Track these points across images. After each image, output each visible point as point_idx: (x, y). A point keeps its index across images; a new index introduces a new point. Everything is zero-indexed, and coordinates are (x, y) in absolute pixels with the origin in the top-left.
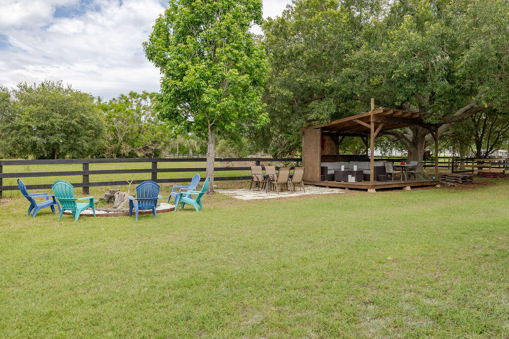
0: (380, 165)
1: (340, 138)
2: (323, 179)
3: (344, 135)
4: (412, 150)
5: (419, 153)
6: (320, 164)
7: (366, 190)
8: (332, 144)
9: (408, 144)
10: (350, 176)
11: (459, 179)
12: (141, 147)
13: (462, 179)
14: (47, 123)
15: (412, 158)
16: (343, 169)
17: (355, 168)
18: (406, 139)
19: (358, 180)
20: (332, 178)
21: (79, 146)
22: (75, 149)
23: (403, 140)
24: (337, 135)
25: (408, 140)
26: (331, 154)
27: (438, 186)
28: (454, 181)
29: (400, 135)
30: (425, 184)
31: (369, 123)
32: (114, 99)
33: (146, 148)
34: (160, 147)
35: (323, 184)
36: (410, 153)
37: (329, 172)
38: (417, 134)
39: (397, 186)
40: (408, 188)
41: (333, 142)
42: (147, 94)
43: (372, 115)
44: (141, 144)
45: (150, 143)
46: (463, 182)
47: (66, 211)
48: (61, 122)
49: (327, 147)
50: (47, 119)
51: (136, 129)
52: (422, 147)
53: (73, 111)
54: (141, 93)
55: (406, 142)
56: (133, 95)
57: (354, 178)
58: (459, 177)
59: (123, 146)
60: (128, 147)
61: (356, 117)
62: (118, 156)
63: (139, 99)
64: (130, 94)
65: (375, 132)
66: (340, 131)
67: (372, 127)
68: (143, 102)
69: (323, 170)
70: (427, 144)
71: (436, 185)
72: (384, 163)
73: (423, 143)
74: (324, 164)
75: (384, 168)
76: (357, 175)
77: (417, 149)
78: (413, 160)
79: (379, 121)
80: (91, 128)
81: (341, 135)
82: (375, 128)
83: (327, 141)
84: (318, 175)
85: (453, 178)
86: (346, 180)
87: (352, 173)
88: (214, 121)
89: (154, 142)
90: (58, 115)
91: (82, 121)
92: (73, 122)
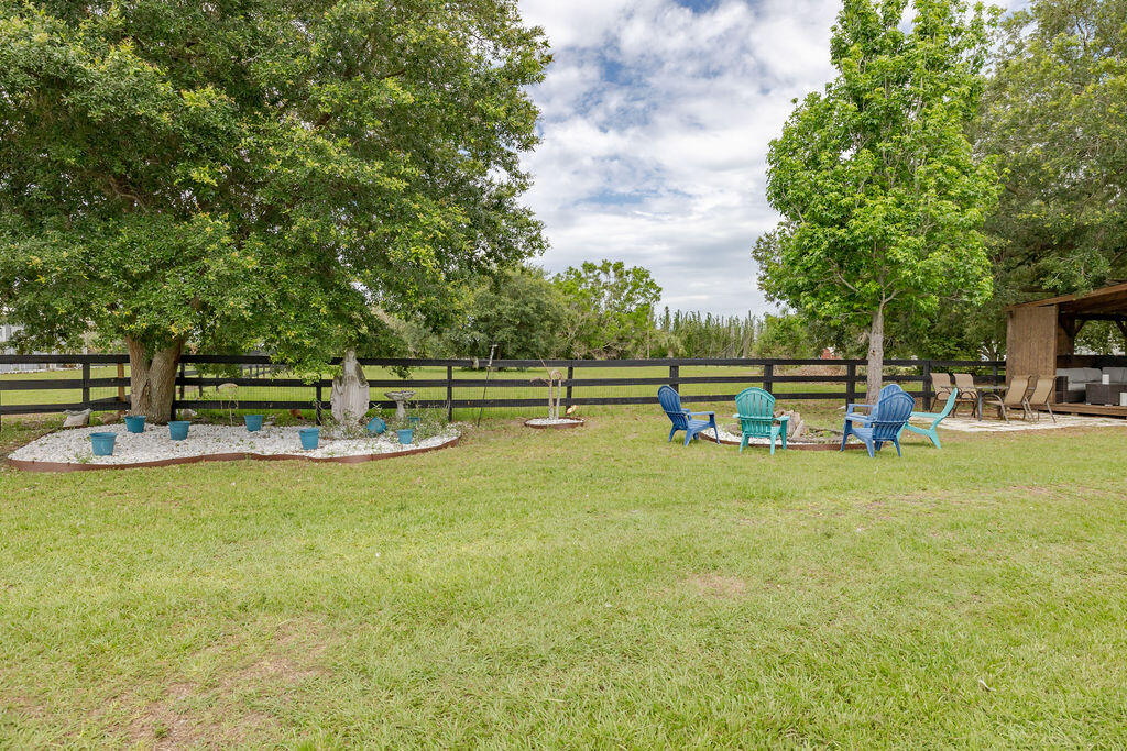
2: (1059, 399)
6: (1054, 372)
8: (1060, 335)
12: (601, 348)
14: (492, 313)
16: (1106, 382)
20: (1080, 397)
21: (533, 344)
22: (529, 350)
32: (559, 275)
34: (629, 348)
37: (1072, 387)
41: (1063, 332)
42: (609, 264)
45: (615, 341)
47: (751, 441)
48: (511, 310)
50: (492, 306)
51: (594, 320)
53: (527, 293)
54: (599, 264)
56: (589, 267)
59: (576, 346)
60: (583, 347)
63: (597, 272)
64: (584, 266)
68: (603, 278)
69: (1060, 383)
74: (1062, 373)
80: (548, 318)
84: (1051, 392)
86: (1117, 402)
88: (894, 294)
89: (621, 340)
90: (508, 300)
91: (539, 308)
92: (528, 309)
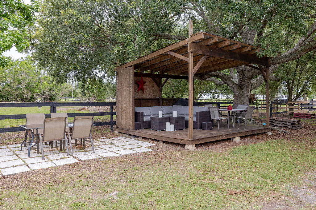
0: (205, 110)
1: (163, 80)
2: (137, 127)
3: (168, 77)
4: (238, 93)
5: (245, 96)
6: (134, 109)
7: (183, 146)
8: (153, 87)
9: (234, 87)
10: (168, 124)
11: (288, 124)
12: (39, 93)
13: (292, 124)
15: (238, 101)
16: (160, 116)
17: (175, 114)
18: (232, 82)
19: (178, 128)
20: (148, 125)
23: (229, 82)
24: (160, 76)
25: (234, 83)
26: (152, 98)
27: (270, 134)
28: (282, 126)
29: (226, 78)
30: (256, 133)
31: (186, 55)
33: (44, 94)
34: (54, 93)
35: (136, 134)
36: (236, 96)
37: (146, 119)
38: (243, 78)
39: (224, 137)
40: (237, 139)
41: (155, 85)
43: (189, 43)
44: (40, 91)
45: (46, 90)
46: (292, 127)
49: (148, 89)
51: (35, 80)
52: (249, 90)
55: (231, 85)
57: (173, 126)
58: (287, 122)
59: (26, 92)
60: (29, 93)
61: (170, 48)
62: (22, 99)
65: (194, 67)
66: (163, 72)
67: (190, 59)
69: (137, 116)
70: (253, 87)
71: (267, 132)
72: (209, 107)
73: (249, 86)
74: (139, 109)
75: (208, 113)
76: (176, 122)
77: (243, 92)
78: (240, 104)
79: (200, 52)
81: (164, 76)
82: (195, 63)
83: (147, 83)
84: (131, 122)
85: (282, 123)
86: (164, 129)
87: (170, 120)
89: (50, 89)
